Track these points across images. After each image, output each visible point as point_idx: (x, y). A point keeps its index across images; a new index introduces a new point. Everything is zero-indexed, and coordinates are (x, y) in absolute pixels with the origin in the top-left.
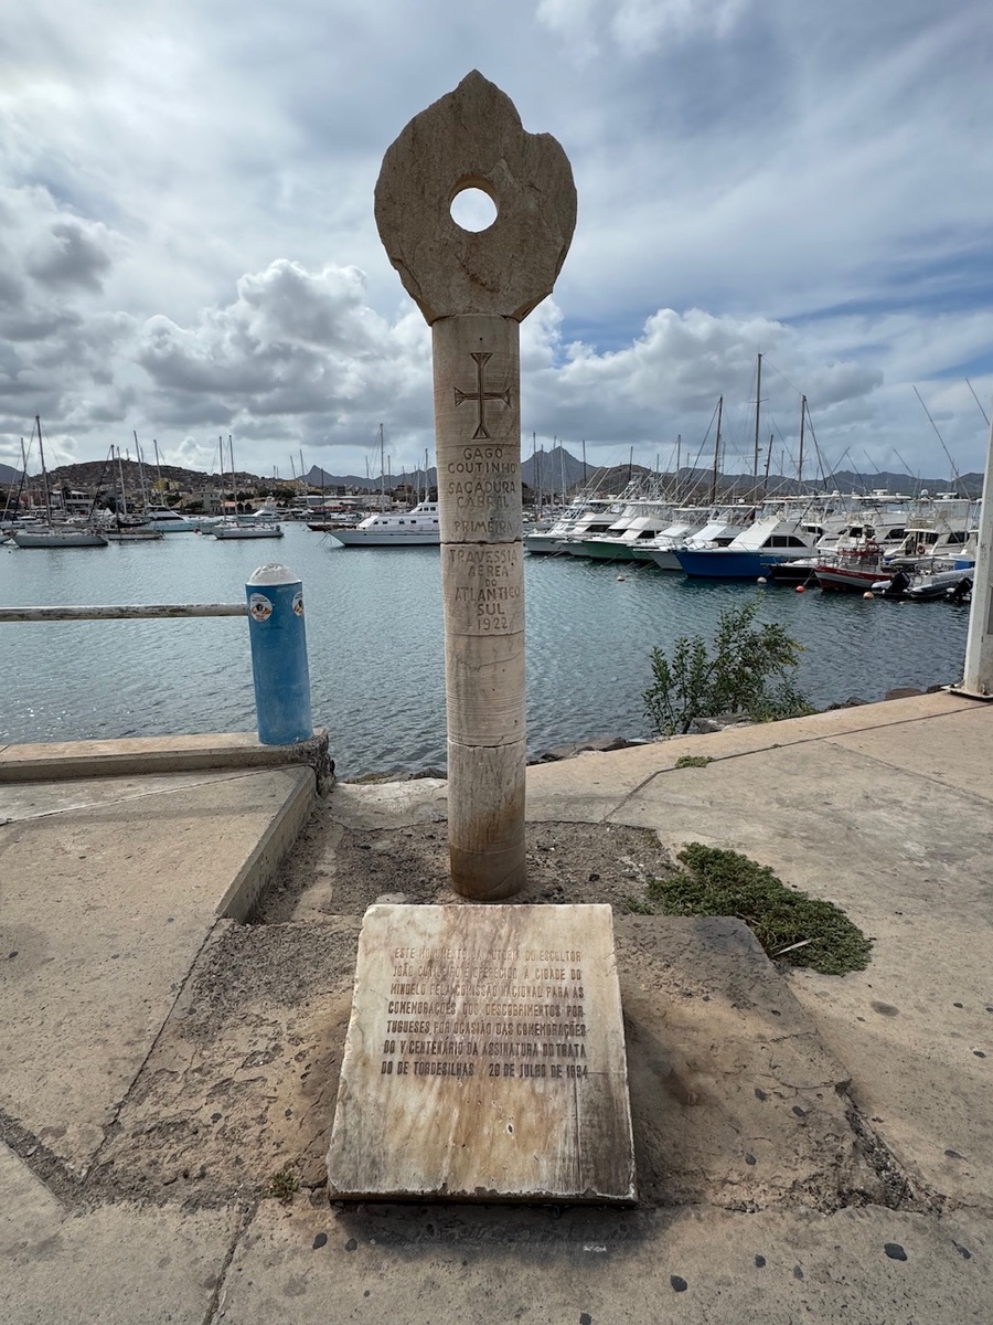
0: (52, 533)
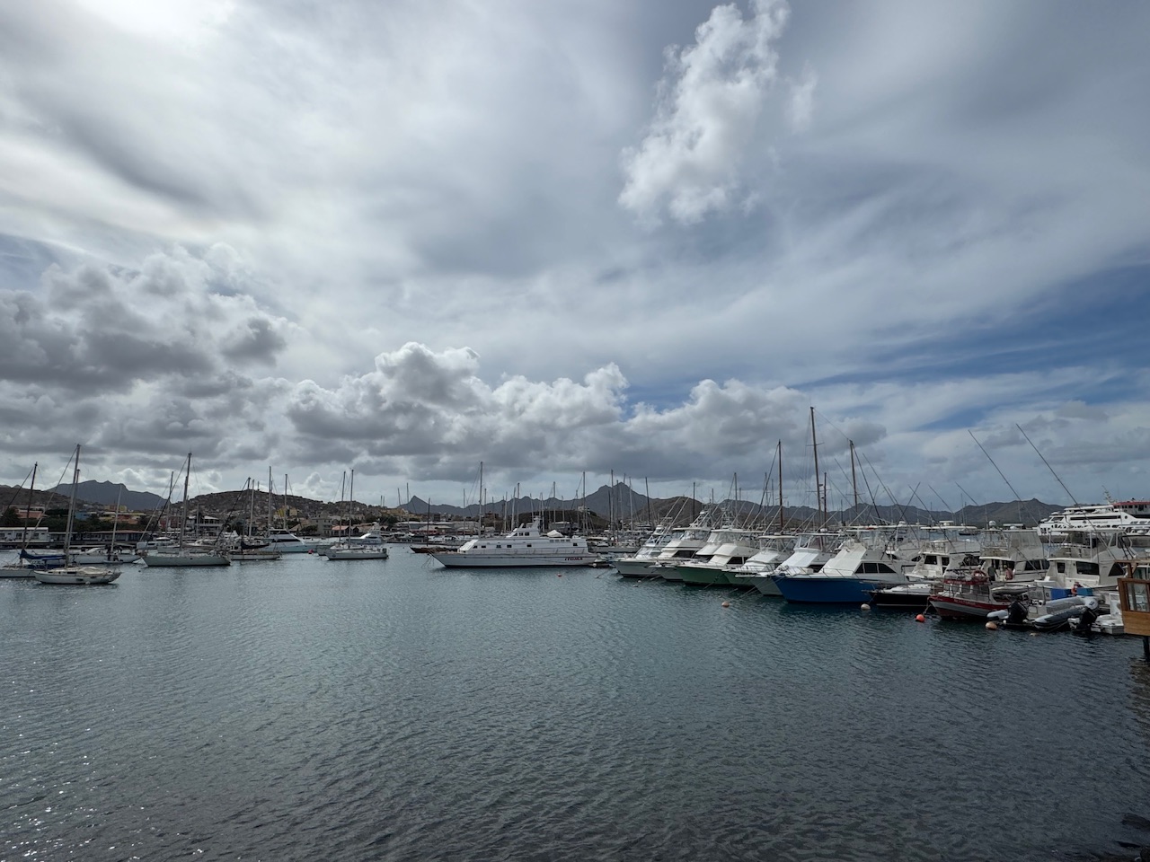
0: (182, 554)
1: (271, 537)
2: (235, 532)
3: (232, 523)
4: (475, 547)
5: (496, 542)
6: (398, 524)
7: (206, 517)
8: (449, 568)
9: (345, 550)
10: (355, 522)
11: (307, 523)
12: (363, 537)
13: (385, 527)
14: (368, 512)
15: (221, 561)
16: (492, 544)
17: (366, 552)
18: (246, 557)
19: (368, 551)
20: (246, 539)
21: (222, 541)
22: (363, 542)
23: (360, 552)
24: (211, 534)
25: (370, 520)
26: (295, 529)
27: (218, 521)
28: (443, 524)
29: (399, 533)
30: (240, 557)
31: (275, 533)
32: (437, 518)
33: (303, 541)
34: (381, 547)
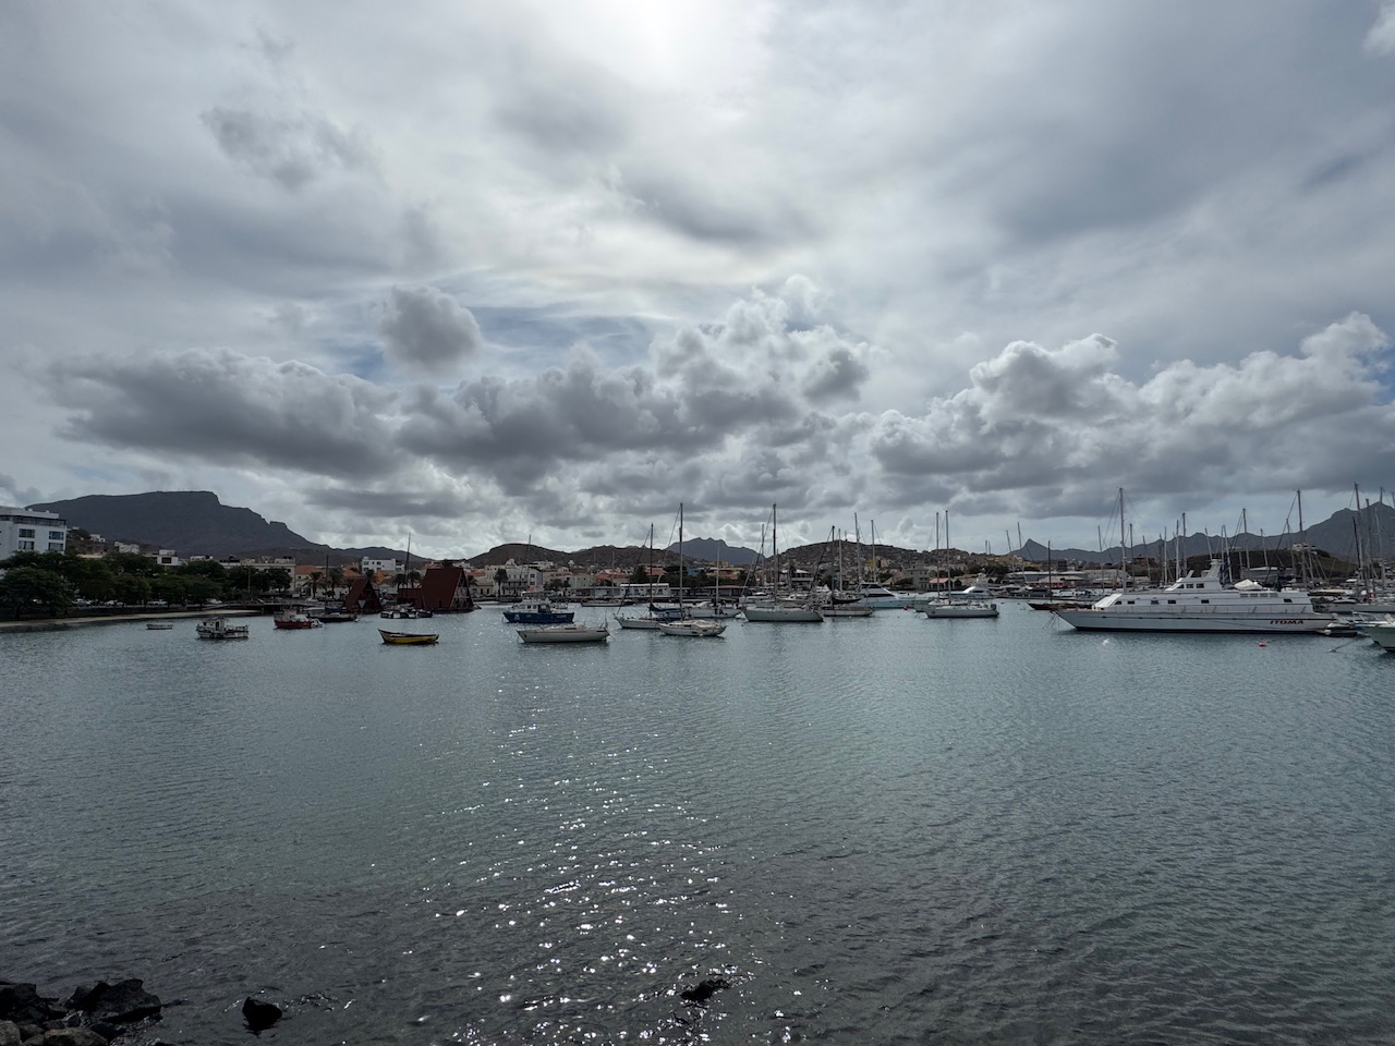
0: (778, 609)
1: (863, 591)
2: (826, 587)
3: (823, 576)
4: (1119, 603)
5: (1151, 597)
6: (1010, 575)
7: (798, 571)
8: (1080, 630)
9: (946, 606)
10: (954, 573)
11: (901, 576)
12: (967, 591)
13: (994, 579)
14: (970, 561)
15: (814, 617)
16: (1143, 600)
17: (971, 608)
18: (838, 613)
19: (973, 607)
20: (837, 593)
21: (815, 597)
22: (967, 597)
23: (964, 608)
24: (805, 589)
25: (975, 571)
26: (888, 582)
27: (809, 575)
28: (1072, 574)
29: (1011, 586)
30: (831, 612)
31: (865, 586)
32: (1063, 566)
33: (897, 596)
34: (989, 603)
